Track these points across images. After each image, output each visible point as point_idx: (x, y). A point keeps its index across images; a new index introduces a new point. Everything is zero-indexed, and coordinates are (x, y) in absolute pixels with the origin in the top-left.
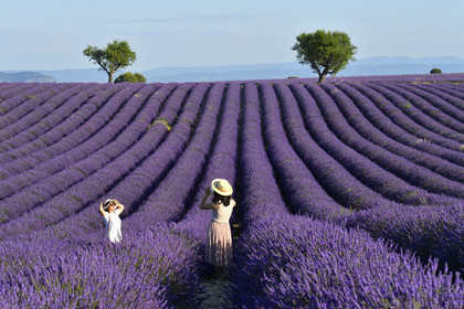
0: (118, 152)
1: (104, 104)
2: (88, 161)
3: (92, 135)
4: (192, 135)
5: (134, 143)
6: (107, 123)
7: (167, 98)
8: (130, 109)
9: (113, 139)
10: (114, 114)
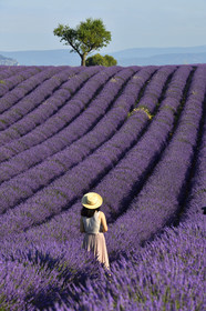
0: (98, 143)
1: (78, 89)
2: (66, 152)
3: (68, 124)
4: (176, 123)
5: (113, 133)
6: (82, 111)
7: (146, 83)
8: (106, 95)
9: (91, 129)
10: (90, 101)
